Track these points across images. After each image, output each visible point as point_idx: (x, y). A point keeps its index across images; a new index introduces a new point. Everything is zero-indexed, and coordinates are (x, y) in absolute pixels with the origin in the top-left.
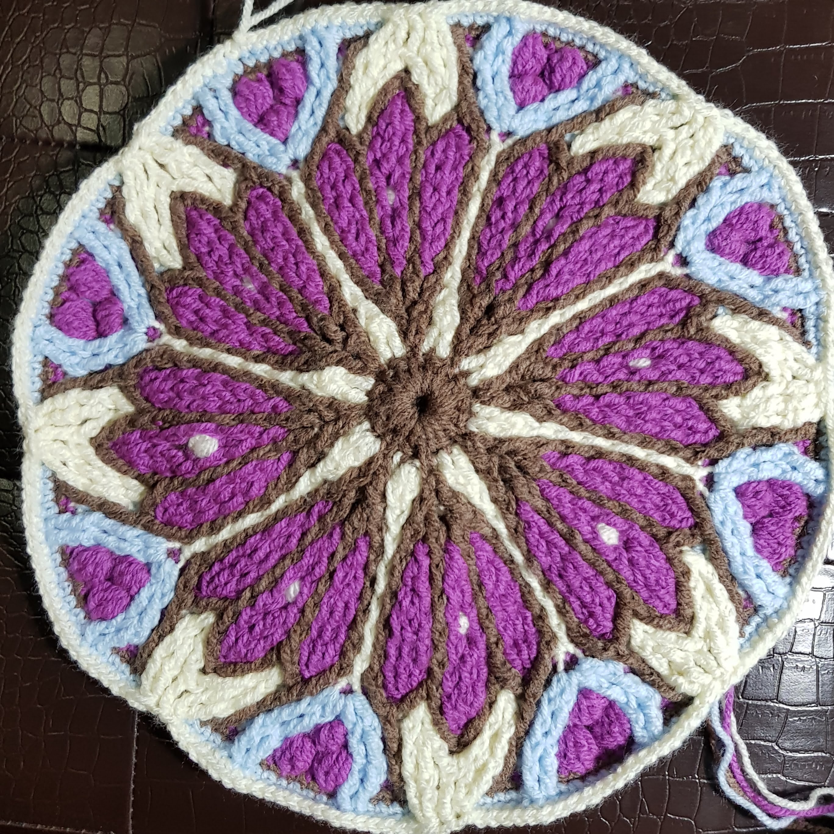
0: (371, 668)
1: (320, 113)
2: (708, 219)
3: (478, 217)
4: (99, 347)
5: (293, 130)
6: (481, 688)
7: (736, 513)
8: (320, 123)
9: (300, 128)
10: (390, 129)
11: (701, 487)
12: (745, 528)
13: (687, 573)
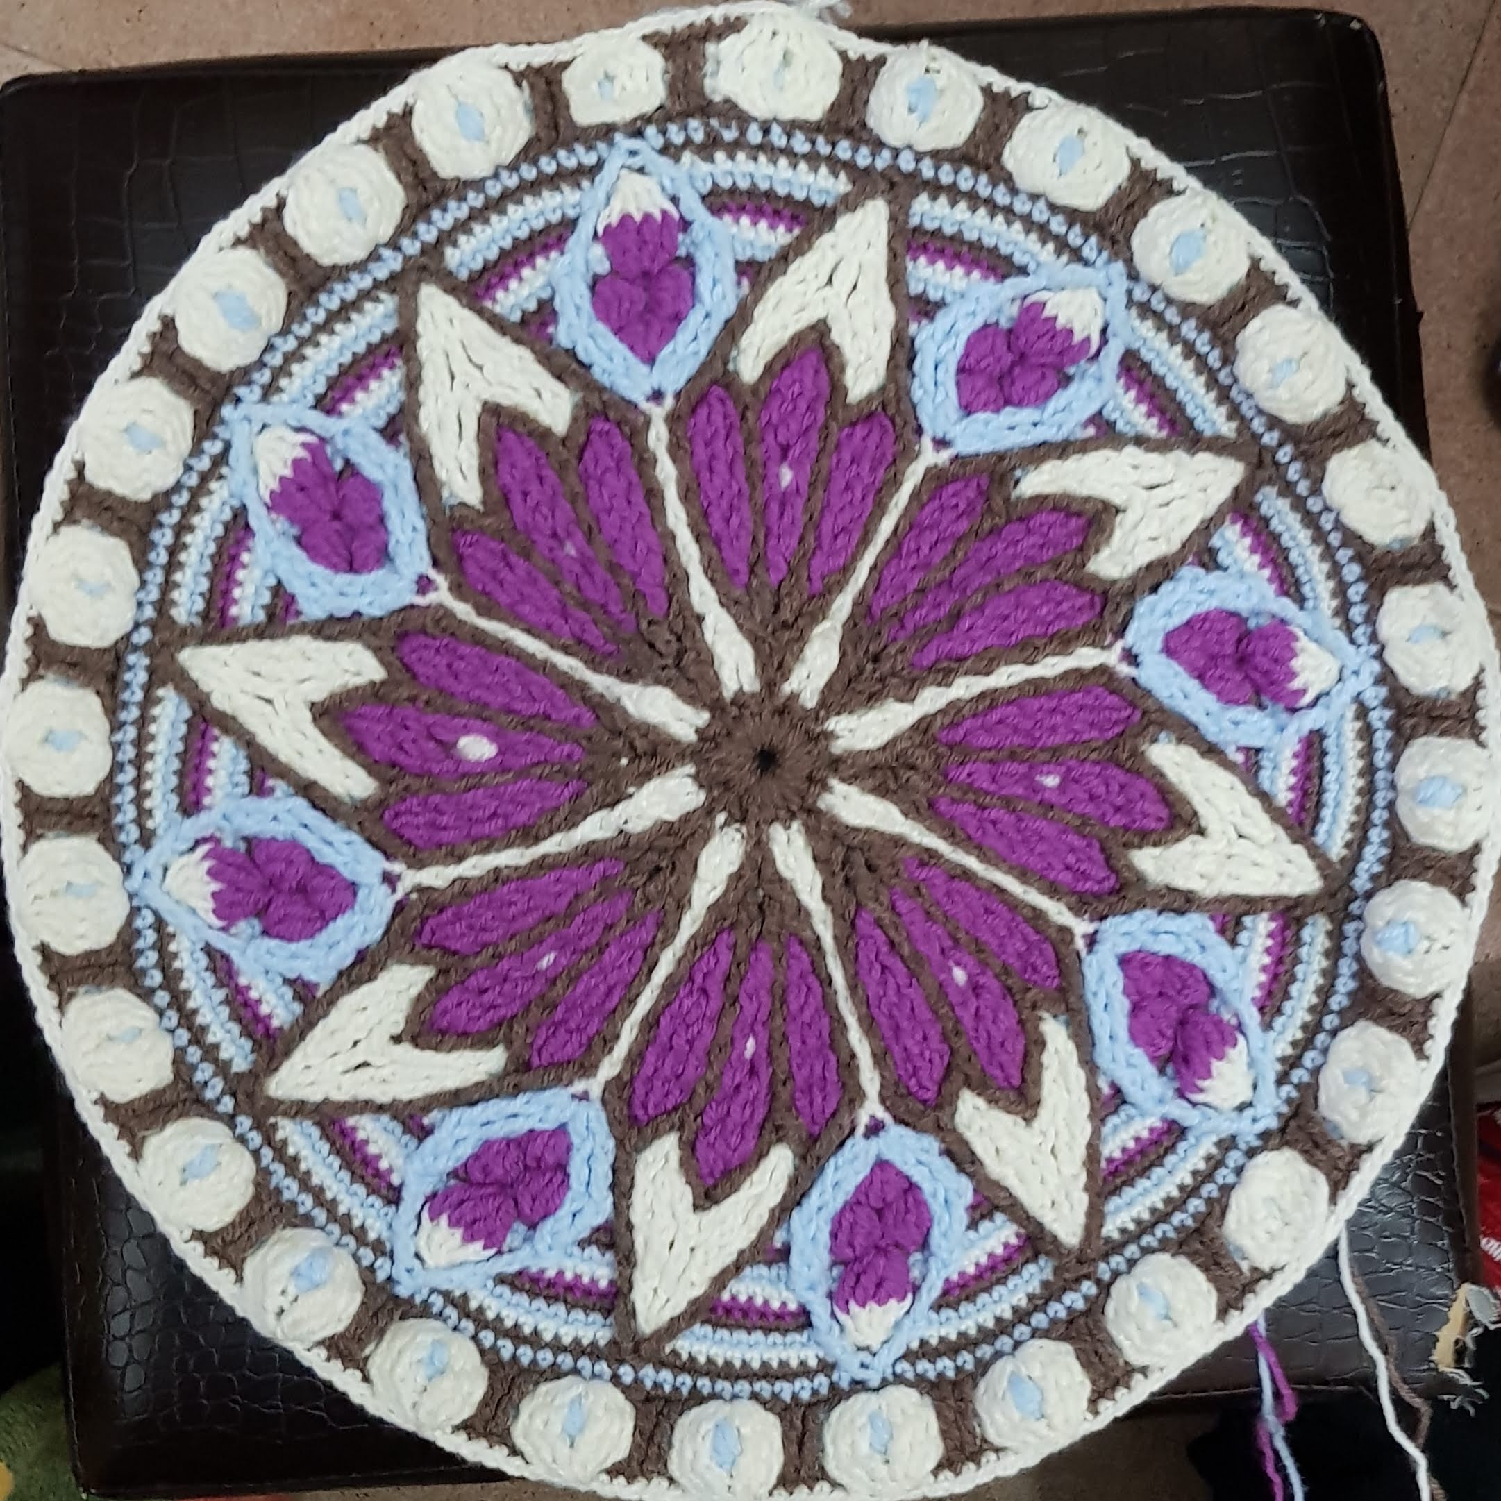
0: (619, 1076)
1: (706, 342)
2: (1169, 614)
4: (350, 584)
5: (665, 352)
6: (752, 1132)
7: (1115, 984)
9: (675, 351)
10: (797, 388)
11: (1080, 944)
12: (1122, 1005)
13: (1041, 1044)
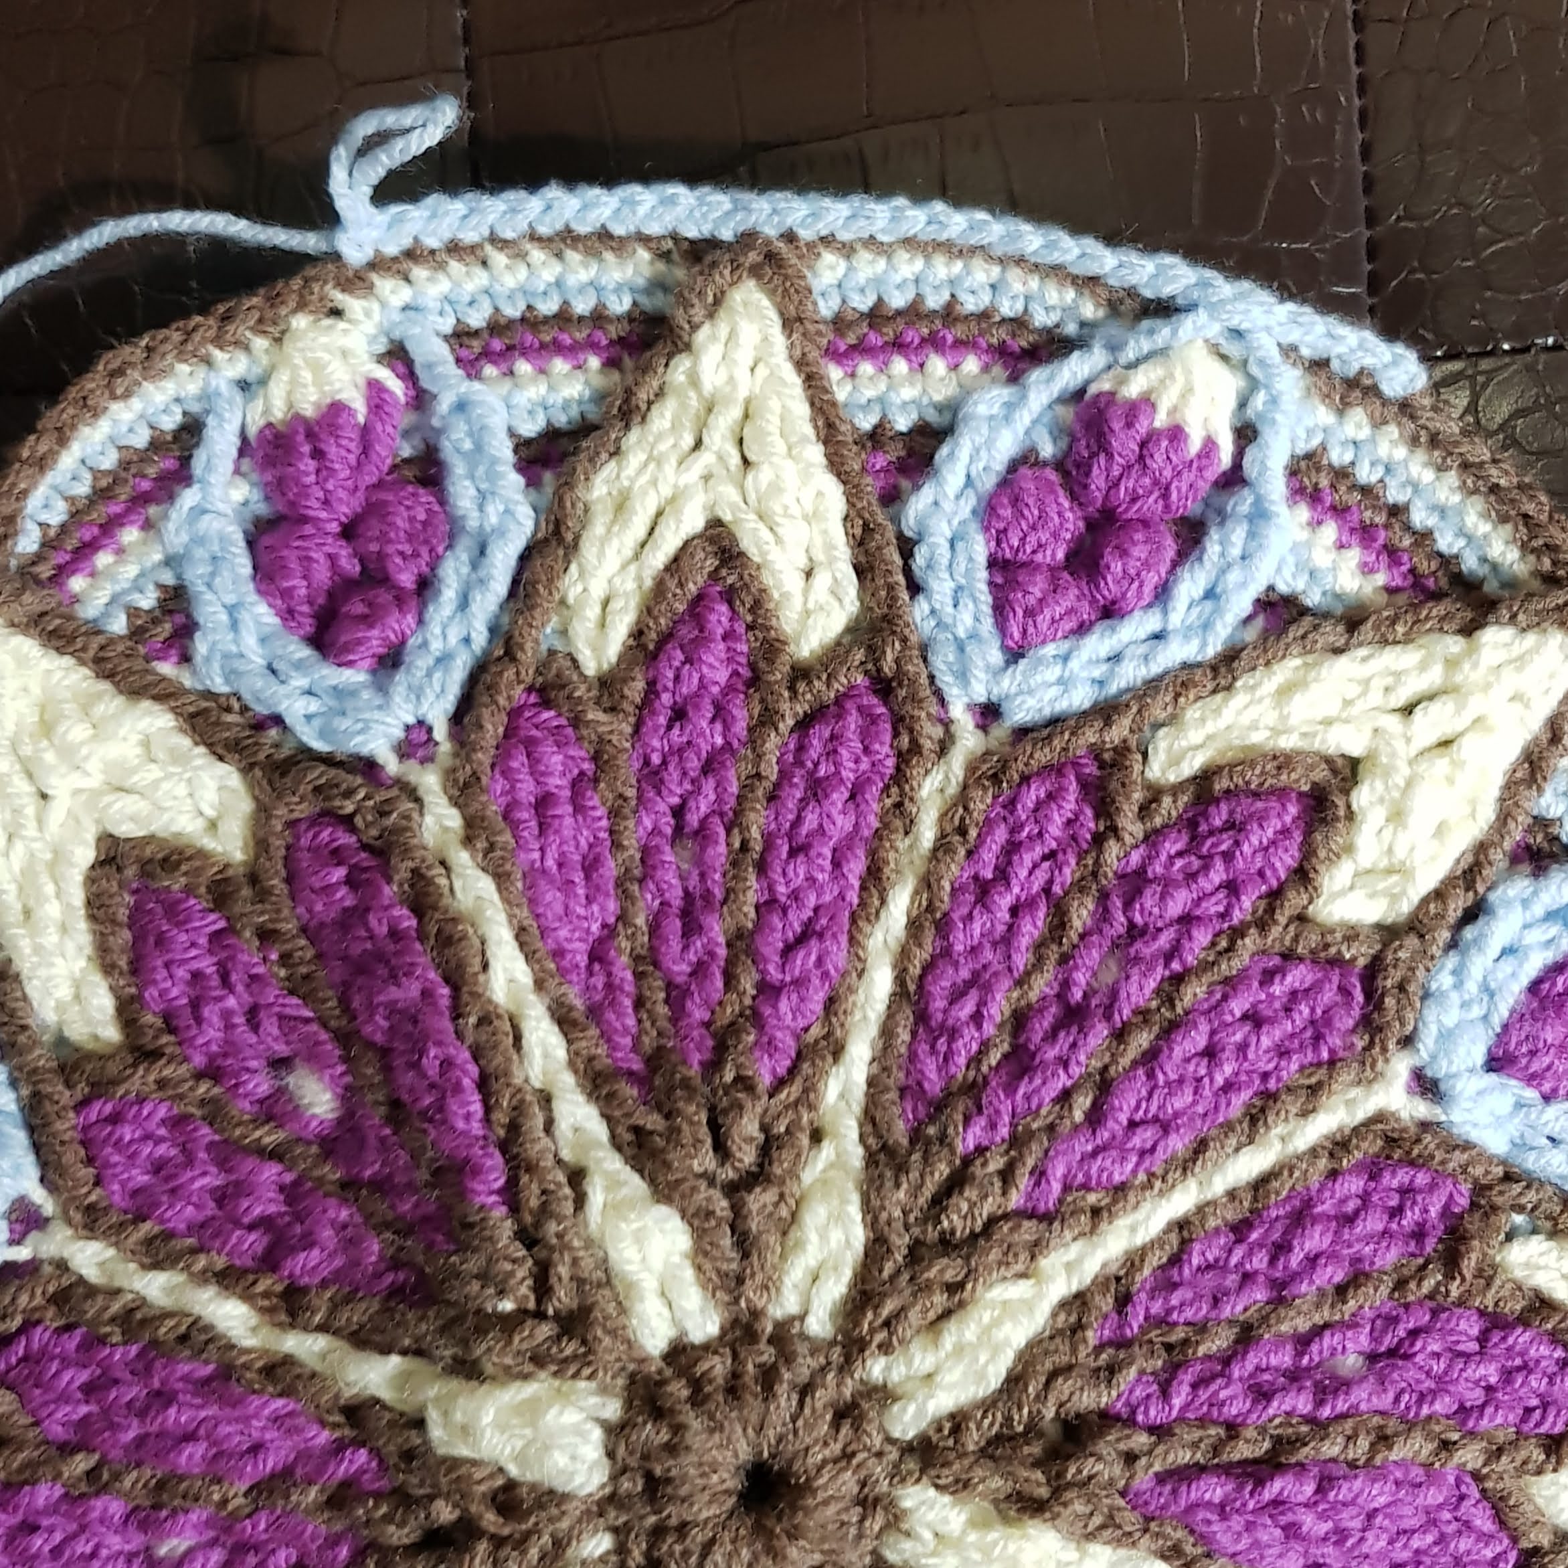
1: (1131, 674)
3: (1232, 1195)
5: (1050, 649)
8: (1113, 689)
9: (1066, 658)
10: (1227, 838)
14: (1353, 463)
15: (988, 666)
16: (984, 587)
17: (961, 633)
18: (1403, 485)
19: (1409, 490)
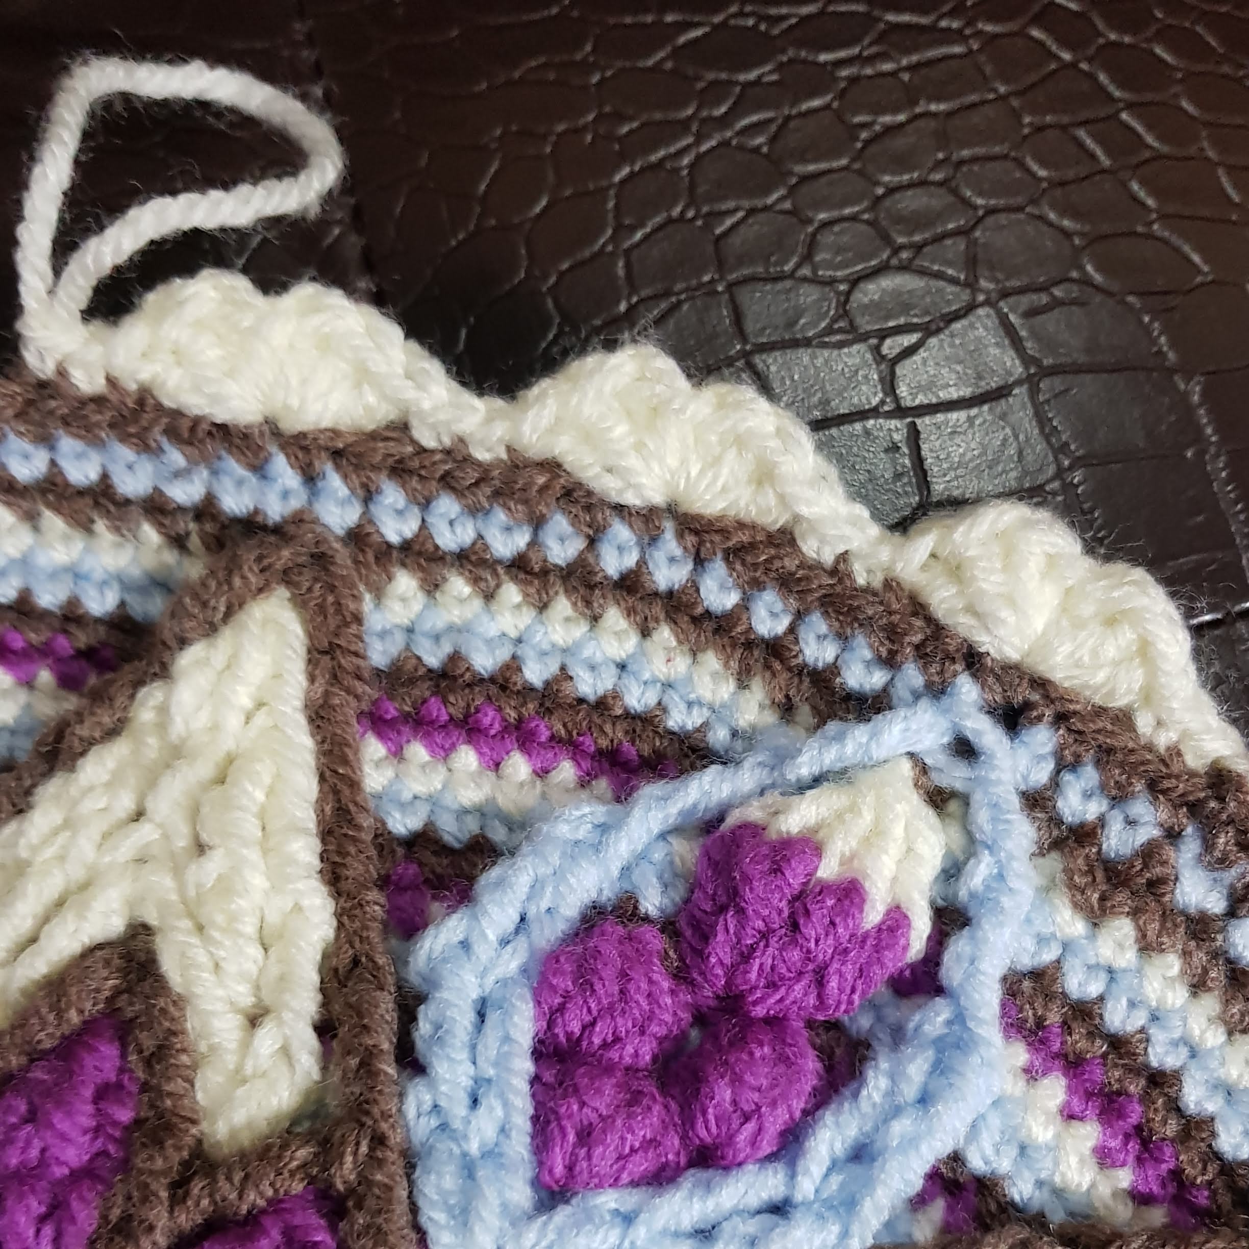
14: (1101, 999)
15: (504, 1206)
16: (521, 1085)
17: (474, 1147)
18: (1175, 1044)
19: (1184, 1052)
